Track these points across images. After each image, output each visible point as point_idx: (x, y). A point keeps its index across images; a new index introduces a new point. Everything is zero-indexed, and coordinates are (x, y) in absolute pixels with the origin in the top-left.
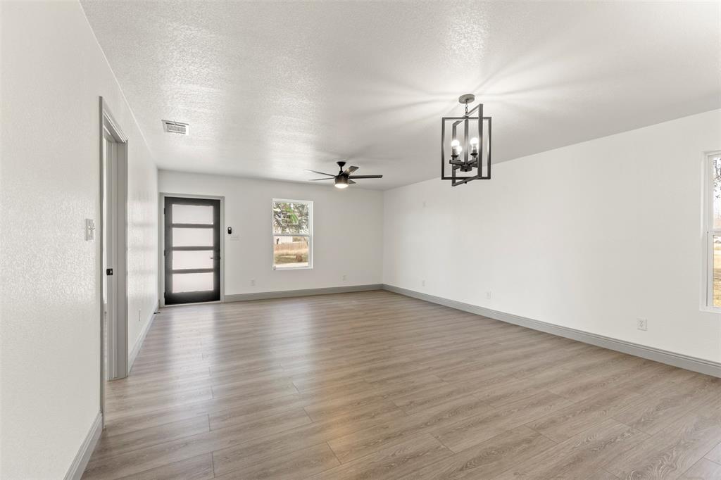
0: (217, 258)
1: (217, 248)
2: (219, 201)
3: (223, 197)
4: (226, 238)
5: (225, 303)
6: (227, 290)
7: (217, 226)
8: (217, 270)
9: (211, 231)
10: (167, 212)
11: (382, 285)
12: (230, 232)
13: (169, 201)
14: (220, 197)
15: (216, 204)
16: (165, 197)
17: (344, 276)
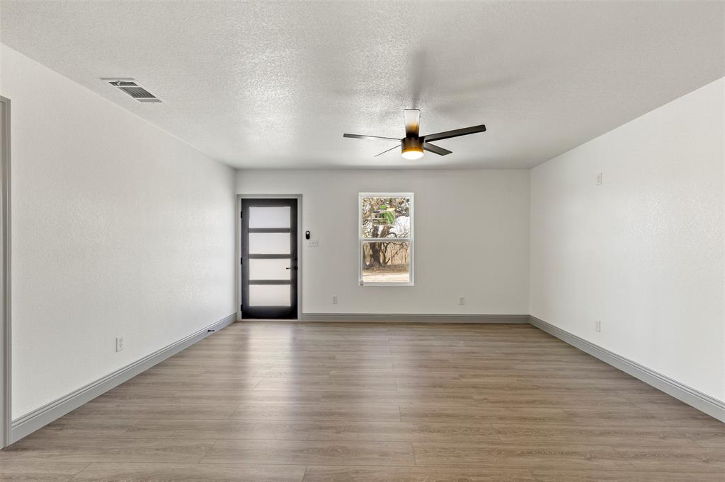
0: (295, 268)
1: (294, 256)
2: (296, 200)
3: (301, 195)
4: (304, 244)
5: (302, 323)
6: (305, 308)
7: (294, 231)
8: (294, 282)
9: (288, 236)
10: (244, 216)
11: (528, 317)
12: (308, 237)
13: (246, 204)
14: (296, 195)
15: (292, 203)
16: (242, 199)
17: (461, 299)
